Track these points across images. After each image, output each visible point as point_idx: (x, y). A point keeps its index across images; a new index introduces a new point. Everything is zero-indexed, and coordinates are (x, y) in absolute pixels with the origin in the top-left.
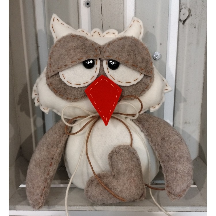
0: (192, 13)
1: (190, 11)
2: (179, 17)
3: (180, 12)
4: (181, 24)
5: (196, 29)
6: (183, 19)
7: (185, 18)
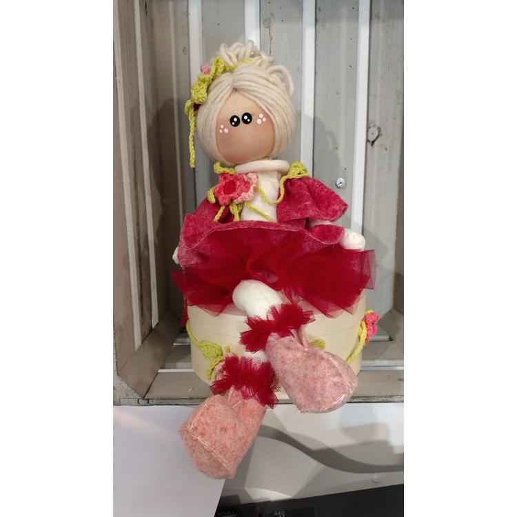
0: (382, 132)
1: (379, 129)
2: (367, 137)
3: (367, 131)
4: (369, 145)
5: (388, 151)
6: (371, 139)
7: (374, 138)
